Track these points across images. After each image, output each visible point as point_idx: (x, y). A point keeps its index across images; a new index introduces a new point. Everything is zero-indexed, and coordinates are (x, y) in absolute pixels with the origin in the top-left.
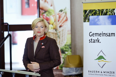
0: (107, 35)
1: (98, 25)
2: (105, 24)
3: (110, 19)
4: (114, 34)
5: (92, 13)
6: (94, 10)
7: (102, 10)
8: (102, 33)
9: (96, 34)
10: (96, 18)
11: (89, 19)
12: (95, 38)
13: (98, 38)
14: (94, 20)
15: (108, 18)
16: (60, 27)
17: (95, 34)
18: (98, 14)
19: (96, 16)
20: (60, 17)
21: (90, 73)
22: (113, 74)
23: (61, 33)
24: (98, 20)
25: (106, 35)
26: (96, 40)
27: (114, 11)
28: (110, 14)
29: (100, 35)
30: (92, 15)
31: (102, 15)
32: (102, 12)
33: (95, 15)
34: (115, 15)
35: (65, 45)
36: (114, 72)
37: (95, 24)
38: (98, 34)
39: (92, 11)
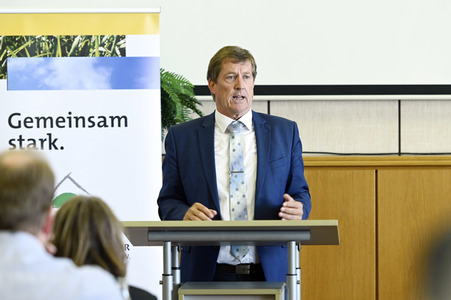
0: (91, 124)
2: (81, 86)
3: (102, 69)
4: (123, 120)
5: (19, 46)
6: (27, 37)
7: (68, 37)
8: (70, 118)
9: (38, 119)
10: (39, 66)
11: (6, 67)
12: (37, 133)
13: (50, 135)
14: (28, 71)
15: (96, 66)
17: (35, 121)
18: (48, 53)
19: (36, 60)
24: (50, 71)
25: (88, 123)
26: (42, 141)
27: (122, 42)
28: (101, 52)
29: (57, 122)
30: (18, 55)
31: (64, 54)
32: (64, 46)
33: (33, 54)
34: (127, 55)
37: (34, 84)
38: (48, 121)
39: (21, 40)
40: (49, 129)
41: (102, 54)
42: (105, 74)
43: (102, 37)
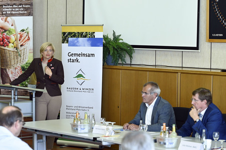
0: (86, 56)
1: (77, 46)
2: (85, 46)
4: (93, 55)
5: (71, 35)
7: (82, 32)
8: (82, 54)
10: (75, 40)
11: (68, 40)
12: (74, 58)
14: (73, 41)
15: (88, 40)
16: (21, 46)
17: (74, 55)
18: (78, 37)
19: (75, 38)
20: (21, 37)
21: (68, 90)
22: (92, 91)
23: (22, 52)
24: (78, 41)
26: (75, 60)
27: (94, 34)
29: (79, 55)
30: (71, 37)
31: (81, 37)
32: (81, 35)
34: (95, 37)
35: (26, 63)
36: (93, 89)
37: (74, 45)
38: (77, 55)
39: (72, 33)
40: (77, 57)
41: (89, 37)
42: (89, 43)
43: (90, 32)
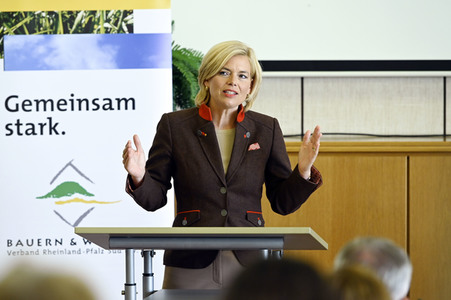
0: (95, 107)
1: (48, 68)
2: (84, 66)
3: (108, 47)
4: (130, 103)
5: (16, 23)
6: (26, 13)
7: (70, 12)
8: (72, 101)
9: (37, 102)
10: (38, 44)
13: (50, 119)
14: (26, 50)
15: (101, 44)
17: (34, 104)
18: (49, 30)
21: (15, 248)
24: (50, 50)
25: (91, 106)
26: (42, 126)
27: (129, 17)
28: (107, 28)
29: (58, 104)
30: (16, 33)
31: (66, 31)
32: (67, 22)
33: (32, 32)
34: (136, 31)
37: (33, 64)
38: (49, 104)
39: (19, 16)
40: (49, 113)
41: (107, 31)
42: (111, 52)
43: (108, 12)
